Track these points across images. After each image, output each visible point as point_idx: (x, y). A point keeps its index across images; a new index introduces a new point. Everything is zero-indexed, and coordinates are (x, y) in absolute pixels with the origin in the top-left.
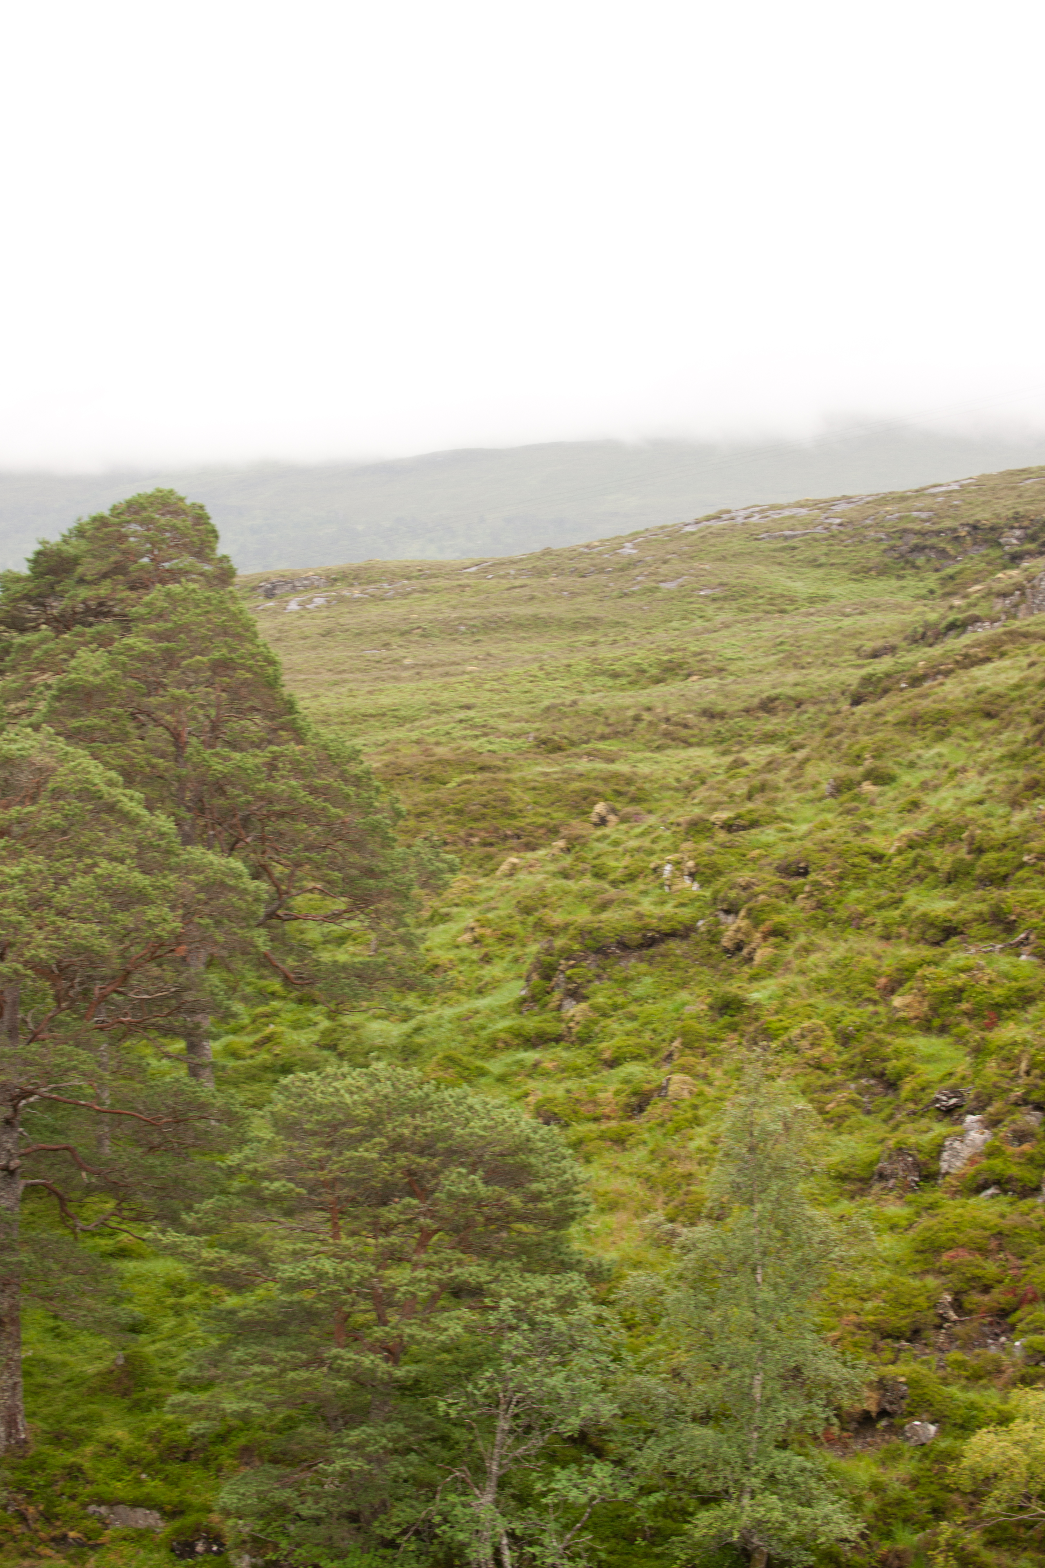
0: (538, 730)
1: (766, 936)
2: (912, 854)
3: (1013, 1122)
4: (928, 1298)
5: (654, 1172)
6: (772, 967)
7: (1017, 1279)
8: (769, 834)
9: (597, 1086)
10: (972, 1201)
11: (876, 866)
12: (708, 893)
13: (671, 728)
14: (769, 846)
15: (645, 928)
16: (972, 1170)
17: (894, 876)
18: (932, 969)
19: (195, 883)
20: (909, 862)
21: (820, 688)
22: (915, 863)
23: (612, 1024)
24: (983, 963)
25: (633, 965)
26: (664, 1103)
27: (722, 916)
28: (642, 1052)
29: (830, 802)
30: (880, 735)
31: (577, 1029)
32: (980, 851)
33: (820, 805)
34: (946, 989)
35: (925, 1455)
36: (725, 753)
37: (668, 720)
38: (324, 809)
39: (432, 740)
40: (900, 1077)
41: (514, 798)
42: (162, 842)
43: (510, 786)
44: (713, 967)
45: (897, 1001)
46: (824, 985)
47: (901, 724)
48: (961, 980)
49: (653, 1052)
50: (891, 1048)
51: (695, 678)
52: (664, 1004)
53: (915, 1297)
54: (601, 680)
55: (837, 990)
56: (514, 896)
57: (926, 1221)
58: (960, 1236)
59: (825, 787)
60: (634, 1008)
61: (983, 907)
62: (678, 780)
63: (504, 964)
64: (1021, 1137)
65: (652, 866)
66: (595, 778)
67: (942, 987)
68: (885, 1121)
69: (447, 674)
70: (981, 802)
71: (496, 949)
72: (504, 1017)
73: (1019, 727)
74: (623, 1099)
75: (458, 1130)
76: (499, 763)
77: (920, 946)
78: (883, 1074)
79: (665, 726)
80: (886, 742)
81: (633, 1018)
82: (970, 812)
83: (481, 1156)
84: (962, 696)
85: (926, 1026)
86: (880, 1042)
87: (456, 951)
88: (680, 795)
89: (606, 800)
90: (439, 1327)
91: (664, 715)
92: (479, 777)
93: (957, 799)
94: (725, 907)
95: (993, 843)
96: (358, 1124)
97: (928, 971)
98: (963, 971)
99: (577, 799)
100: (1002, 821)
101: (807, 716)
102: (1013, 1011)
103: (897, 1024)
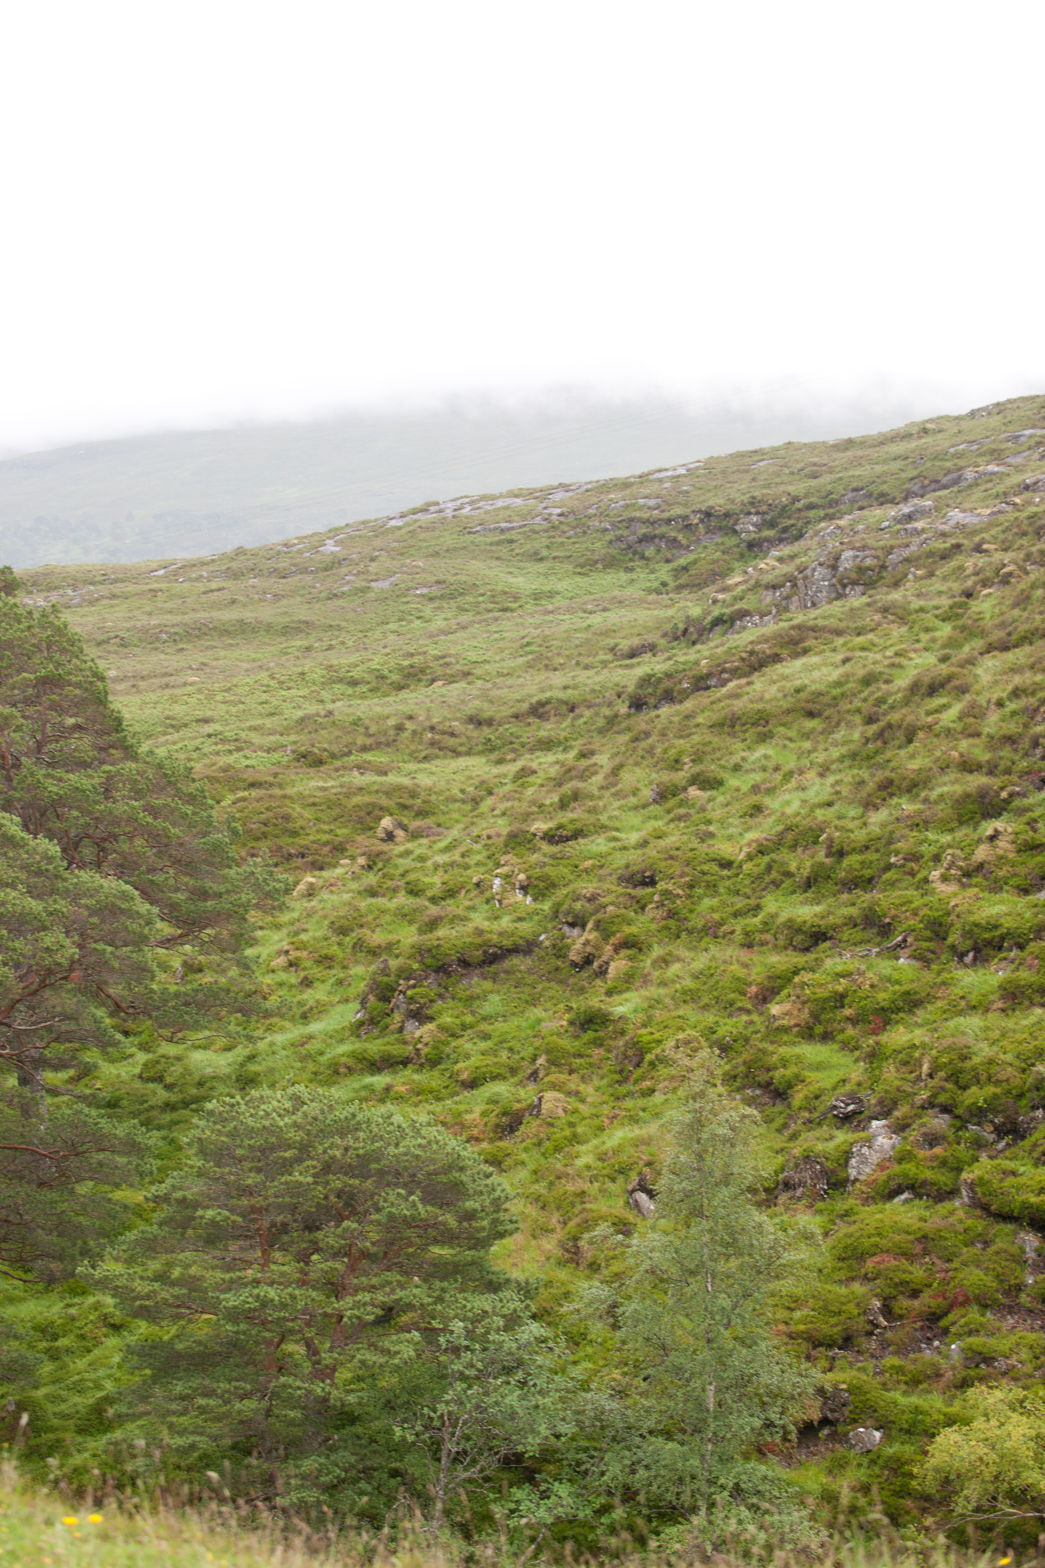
0: (295, 743)
1: (617, 949)
2: (766, 859)
3: (923, 1125)
4: (858, 1305)
5: (544, 1192)
6: (628, 980)
7: (945, 1282)
8: (599, 844)
9: (462, 1107)
10: (888, 1206)
11: (725, 872)
12: (546, 906)
13: (437, 737)
14: (601, 856)
15: (487, 944)
16: (883, 1176)
17: (747, 882)
18: (810, 975)
19: (87, 907)
20: (762, 867)
21: (593, 691)
22: (769, 868)
23: (465, 1044)
24: (863, 967)
25: (477, 984)
26: (539, 1122)
27: (566, 929)
28: (502, 1071)
29: (654, 809)
30: (696, 738)
31: (425, 1051)
32: (841, 854)
33: (645, 812)
34: (826, 994)
35: (873, 1462)
36: (500, 762)
37: (432, 728)
38: (164, 829)
39: (182, 756)
40: (790, 1086)
41: (295, 815)
42: (51, 867)
43: (287, 802)
44: (560, 982)
45: (775, 1009)
46: (690, 997)
47: (717, 726)
48: (842, 985)
49: (513, 1071)
50: (775, 1058)
51: (440, 683)
52: (515, 1021)
53: (844, 1304)
54: (339, 688)
55: (705, 1000)
56: (325, 917)
57: (843, 1229)
58: (884, 1242)
59: (647, 793)
60: (484, 1027)
61: (854, 911)
62: (463, 791)
63: (327, 986)
64: (932, 1140)
65: (475, 880)
66: (377, 792)
67: (822, 993)
68: (779, 1131)
69: (167, 686)
70: (830, 804)
71: (315, 972)
72: (341, 1041)
73: (851, 725)
74: (492, 1119)
75: (392, 1150)
76: (270, 779)
77: (789, 952)
78: (769, 1084)
79: (430, 735)
80: (705, 745)
81: (486, 1037)
82: (820, 813)
83: (414, 1175)
84: (780, 695)
85: (808, 1034)
86: (763, 1051)
87: (271, 975)
88: (468, 807)
89: (391, 814)
90: (389, 1352)
91: (428, 724)
92: (254, 793)
93: (804, 801)
94: (570, 920)
95: (853, 845)
96: (290, 1147)
97: (805, 977)
98: (843, 977)
99: (362, 814)
100: (857, 823)
101: (582, 721)
102: (901, 1015)
103: (776, 1032)
